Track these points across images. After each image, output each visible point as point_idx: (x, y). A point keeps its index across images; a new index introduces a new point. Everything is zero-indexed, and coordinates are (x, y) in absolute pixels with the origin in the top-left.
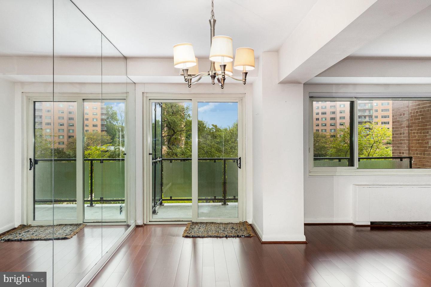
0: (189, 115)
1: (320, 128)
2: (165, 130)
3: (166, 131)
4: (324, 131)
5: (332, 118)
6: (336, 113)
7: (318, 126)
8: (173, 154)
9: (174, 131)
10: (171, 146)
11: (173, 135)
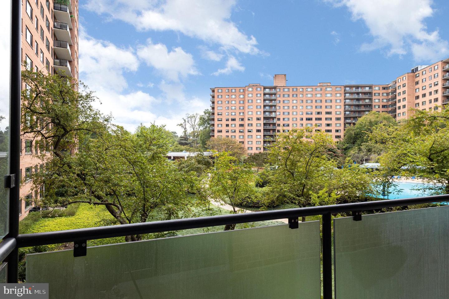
0: (89, 107)
1: (230, 134)
2: (50, 127)
3: (50, 129)
4: (233, 137)
5: (241, 124)
6: (244, 119)
7: (228, 132)
8: (64, 165)
9: (65, 129)
10: (59, 152)
11: (63, 135)
